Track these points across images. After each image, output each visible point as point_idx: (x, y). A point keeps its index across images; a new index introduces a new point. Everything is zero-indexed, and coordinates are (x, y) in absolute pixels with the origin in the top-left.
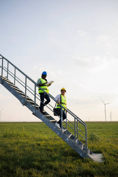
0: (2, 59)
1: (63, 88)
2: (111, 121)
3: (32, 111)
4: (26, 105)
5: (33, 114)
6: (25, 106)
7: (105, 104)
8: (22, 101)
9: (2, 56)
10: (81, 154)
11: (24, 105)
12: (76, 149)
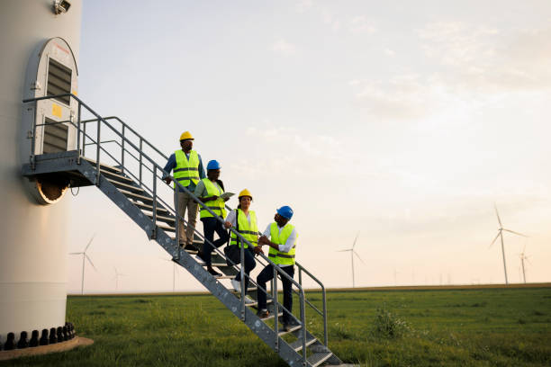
0: (96, 122)
1: (245, 190)
2: (525, 284)
3: (171, 254)
4: (156, 239)
5: (174, 260)
6: (153, 241)
7: (501, 229)
8: (147, 227)
9: (96, 115)
10: (291, 363)
11: (151, 237)
12: (277, 348)
